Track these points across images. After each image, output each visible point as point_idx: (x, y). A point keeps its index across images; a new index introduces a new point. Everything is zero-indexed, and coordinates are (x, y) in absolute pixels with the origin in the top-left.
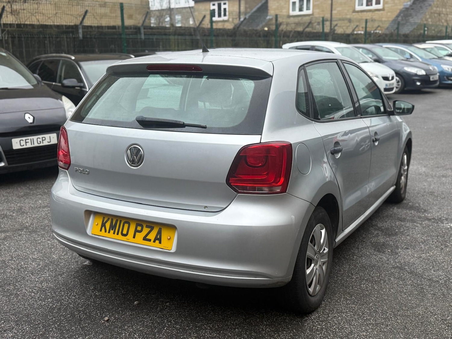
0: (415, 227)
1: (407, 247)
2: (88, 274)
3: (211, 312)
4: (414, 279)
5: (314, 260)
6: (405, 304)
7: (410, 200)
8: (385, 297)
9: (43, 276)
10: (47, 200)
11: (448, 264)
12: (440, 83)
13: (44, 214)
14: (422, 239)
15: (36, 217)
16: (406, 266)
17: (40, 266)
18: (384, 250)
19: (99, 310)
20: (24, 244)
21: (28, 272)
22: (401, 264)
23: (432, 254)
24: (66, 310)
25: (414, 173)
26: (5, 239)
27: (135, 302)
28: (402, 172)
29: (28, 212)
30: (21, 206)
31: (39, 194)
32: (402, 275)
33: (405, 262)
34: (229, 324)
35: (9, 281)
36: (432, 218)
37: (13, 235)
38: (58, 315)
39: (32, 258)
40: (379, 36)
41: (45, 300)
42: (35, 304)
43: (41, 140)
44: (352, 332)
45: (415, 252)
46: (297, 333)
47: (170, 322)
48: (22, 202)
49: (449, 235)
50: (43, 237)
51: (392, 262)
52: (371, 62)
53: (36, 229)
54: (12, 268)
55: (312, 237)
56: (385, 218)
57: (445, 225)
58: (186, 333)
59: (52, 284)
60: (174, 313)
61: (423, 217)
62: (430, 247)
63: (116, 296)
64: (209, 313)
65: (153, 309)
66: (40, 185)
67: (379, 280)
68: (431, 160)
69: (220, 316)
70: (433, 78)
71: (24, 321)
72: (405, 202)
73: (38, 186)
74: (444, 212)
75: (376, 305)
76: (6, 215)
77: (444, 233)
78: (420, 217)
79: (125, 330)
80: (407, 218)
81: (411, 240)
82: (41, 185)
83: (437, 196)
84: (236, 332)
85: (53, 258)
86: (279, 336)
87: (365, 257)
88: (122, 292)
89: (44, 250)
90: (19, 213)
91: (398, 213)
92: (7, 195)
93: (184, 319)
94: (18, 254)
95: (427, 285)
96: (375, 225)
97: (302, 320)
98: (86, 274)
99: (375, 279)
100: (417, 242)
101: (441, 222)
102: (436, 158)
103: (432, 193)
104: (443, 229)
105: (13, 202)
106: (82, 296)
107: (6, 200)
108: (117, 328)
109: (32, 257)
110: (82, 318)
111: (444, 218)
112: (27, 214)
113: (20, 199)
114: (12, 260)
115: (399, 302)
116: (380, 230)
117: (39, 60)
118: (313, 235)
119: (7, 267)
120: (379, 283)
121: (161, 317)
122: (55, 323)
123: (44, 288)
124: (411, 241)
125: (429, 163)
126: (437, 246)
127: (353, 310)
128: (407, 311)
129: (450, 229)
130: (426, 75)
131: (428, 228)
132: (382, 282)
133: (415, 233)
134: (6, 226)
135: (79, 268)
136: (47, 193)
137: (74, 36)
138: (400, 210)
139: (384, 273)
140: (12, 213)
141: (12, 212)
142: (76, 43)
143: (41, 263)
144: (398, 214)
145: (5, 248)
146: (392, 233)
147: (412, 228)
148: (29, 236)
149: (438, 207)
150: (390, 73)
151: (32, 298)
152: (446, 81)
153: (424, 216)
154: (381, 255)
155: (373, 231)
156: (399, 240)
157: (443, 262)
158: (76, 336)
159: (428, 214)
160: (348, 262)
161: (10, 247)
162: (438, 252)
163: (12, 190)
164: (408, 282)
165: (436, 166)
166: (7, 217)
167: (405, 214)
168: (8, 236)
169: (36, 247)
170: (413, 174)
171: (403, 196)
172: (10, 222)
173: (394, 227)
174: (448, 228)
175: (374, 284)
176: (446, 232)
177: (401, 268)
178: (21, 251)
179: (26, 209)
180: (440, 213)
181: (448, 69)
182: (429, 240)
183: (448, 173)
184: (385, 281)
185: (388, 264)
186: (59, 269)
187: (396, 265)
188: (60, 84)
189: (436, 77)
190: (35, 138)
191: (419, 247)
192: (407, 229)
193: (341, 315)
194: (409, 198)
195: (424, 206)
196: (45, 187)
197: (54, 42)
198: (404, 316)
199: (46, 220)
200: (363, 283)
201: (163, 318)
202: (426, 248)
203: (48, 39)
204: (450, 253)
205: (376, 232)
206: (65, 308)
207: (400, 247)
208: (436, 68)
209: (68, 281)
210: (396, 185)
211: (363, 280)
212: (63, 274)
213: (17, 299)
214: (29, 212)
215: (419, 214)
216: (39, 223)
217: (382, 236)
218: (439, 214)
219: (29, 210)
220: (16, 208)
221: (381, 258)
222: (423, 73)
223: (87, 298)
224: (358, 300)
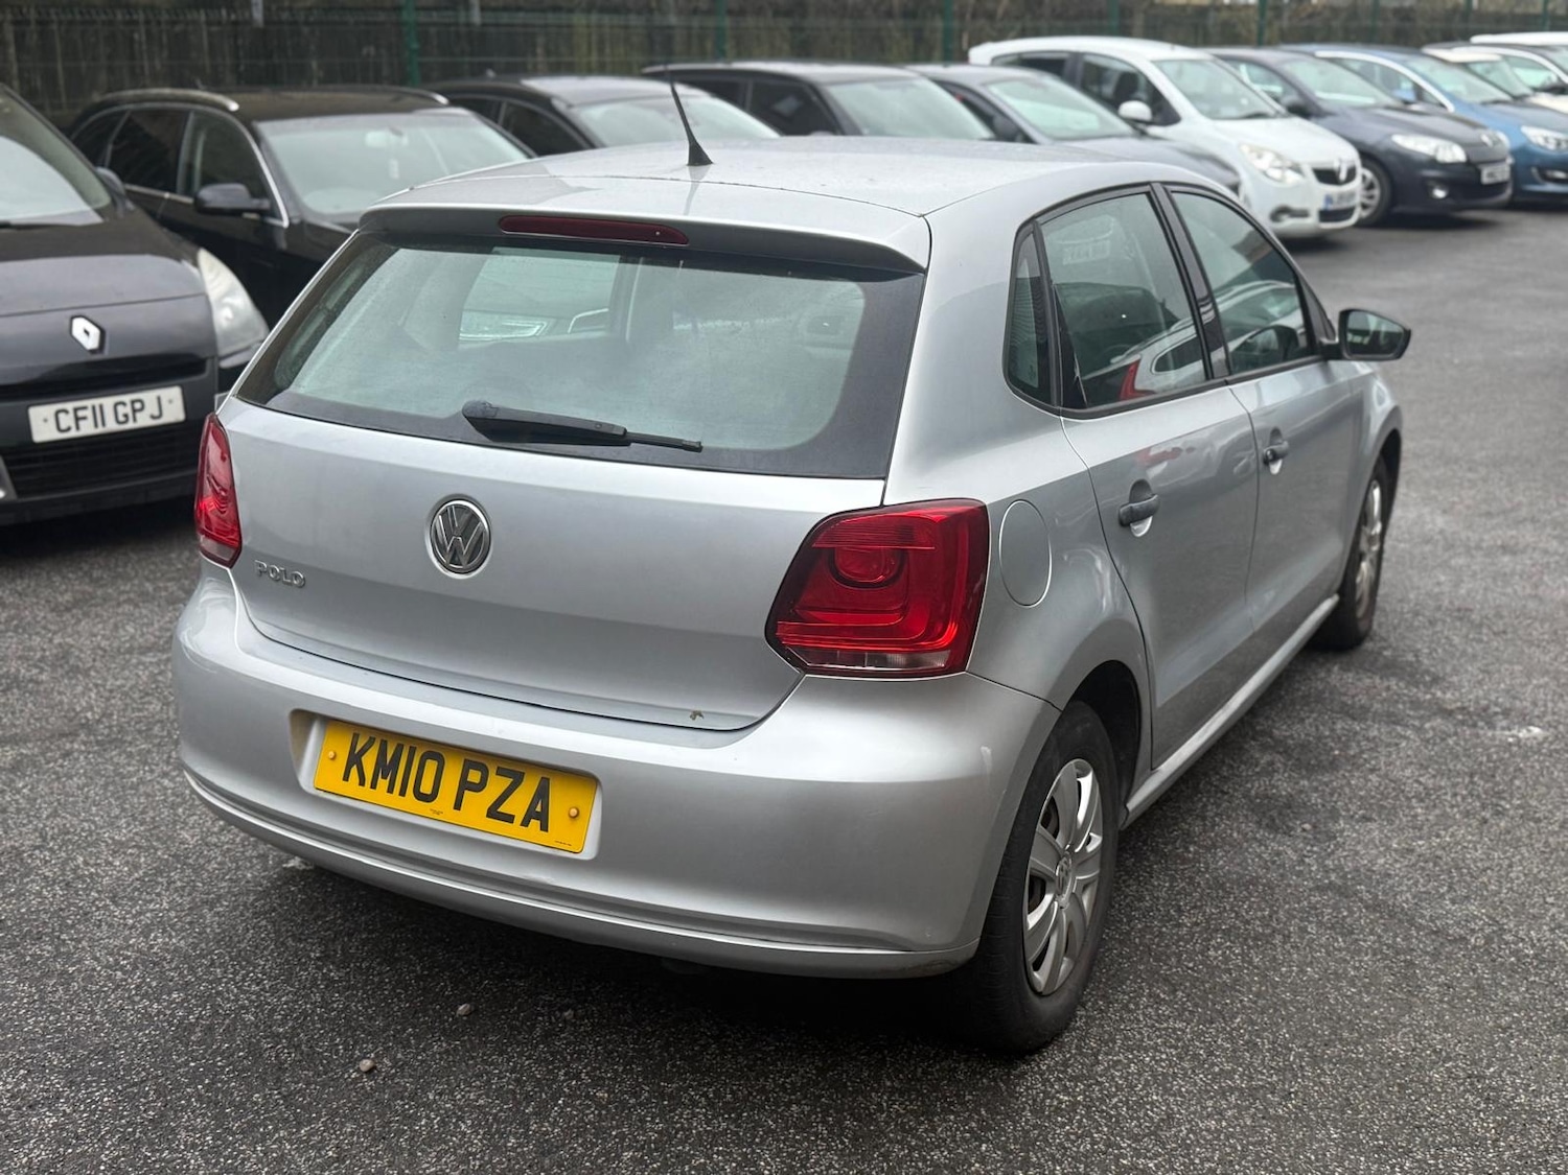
0: (1396, 741)
1: (1368, 815)
2: (303, 901)
3: (710, 1044)
4: (1385, 931)
5: (1052, 880)
6: (1350, 1021)
7: (1385, 640)
8: (1285, 993)
9: (151, 906)
10: (152, 624)
11: (1502, 876)
12: (1517, 191)
13: (145, 678)
14: (1420, 783)
15: (119, 687)
16: (1360, 884)
17: (141, 872)
18: (1291, 824)
19: (340, 1035)
20: (82, 789)
21: (98, 892)
22: (1344, 877)
23: (1448, 839)
24: (230, 1032)
25: (1406, 536)
26: (16, 767)
27: (461, 1008)
28: (1364, 546)
29: (89, 669)
30: (67, 644)
31: (125, 601)
32: (1345, 914)
33: (1357, 870)
34: (770, 1085)
35: (38, 927)
36: (1458, 708)
37: (43, 754)
38: (205, 1051)
39: (110, 842)
40: (1311, 16)
41: (161, 994)
42: (128, 1010)
43: (128, 410)
44: (1170, 1117)
45: (1393, 831)
46: (993, 1120)
47: (577, 1077)
48: (69, 630)
49: (1511, 769)
50: (145, 763)
51: (1314, 868)
52: (1277, 115)
53: (119, 732)
54: (46, 877)
55: (1048, 807)
56: (1298, 707)
57: (1498, 733)
58: (628, 1117)
59: (183, 938)
60: (590, 1047)
61: (1426, 704)
62: (1444, 815)
63: (398, 982)
64: (705, 1047)
65: (520, 1033)
66: (125, 565)
67: (1268, 931)
68: (1466, 484)
69: (740, 1059)
70: (1491, 175)
71: (92, 1072)
72: (1368, 645)
73: (120, 570)
74: (1499, 683)
75: (1253, 1023)
76: (16, 678)
77: (1495, 762)
78: (1416, 704)
79: (428, 1105)
80: (1372, 705)
81: (1382, 788)
82: (130, 565)
83: (1481, 625)
84: (792, 1116)
85: (182, 843)
86: (934, 1130)
87: (1227, 848)
88: (415, 971)
89: (151, 814)
90: (60, 671)
91: (1342, 686)
92: (17, 601)
93: (621, 1069)
94: (64, 825)
95: (1427, 953)
96: (1263, 733)
97: (1009, 1074)
98: (294, 901)
99: (1254, 929)
100: (1401, 796)
101: (1487, 723)
102: (1485, 480)
103: (1462, 614)
104: (1493, 750)
105: (38, 629)
106: (284, 982)
107: (13, 619)
108: (402, 1099)
109: (109, 837)
110: (286, 1061)
111: (1498, 709)
112: (86, 674)
113: (61, 616)
114: (43, 846)
115: (1332, 1011)
116: (1281, 750)
117: (116, 109)
118: (1052, 800)
119: (27, 875)
120: (1267, 942)
121: (546, 1059)
122: (195, 1078)
123: (156, 953)
124: (1382, 794)
125: (1459, 496)
126: (1468, 812)
127: (1178, 1040)
128: (1357, 1044)
129: (1515, 749)
130: (1469, 163)
131: (1443, 745)
132: (1278, 939)
133: (1398, 763)
134: (18, 719)
135: (269, 878)
136: (154, 598)
137: (233, 17)
138: (1350, 677)
139: (1287, 906)
140: (37, 671)
141: (36, 666)
142: (240, 42)
143: (143, 860)
144: (1343, 690)
145: (17, 801)
146: (1321, 761)
147: (1388, 745)
148: (99, 760)
149: (1479, 665)
150: (1342, 155)
151: (116, 989)
152: (1535, 182)
153: (1430, 701)
154: (1279, 843)
155: (1257, 756)
156: (1342, 787)
157: (1485, 870)
158: (266, 1127)
159: (1444, 693)
160: (1167, 869)
161: (35, 800)
162: (1470, 833)
163: (33, 584)
164: (1365, 941)
165: (1484, 507)
166: (18, 687)
167: (1368, 689)
168: (26, 756)
169: (124, 802)
170: (1404, 541)
171: (1362, 626)
172: (30, 705)
173: (1329, 740)
174: (1510, 744)
175: (1249, 948)
176: (1501, 760)
177: (1343, 892)
178: (75, 816)
179: (82, 655)
180: (1485, 687)
181: (1546, 139)
182: (1441, 788)
183: (1524, 536)
184: (1289, 937)
185: (1299, 874)
186: (204, 884)
187: (1328, 878)
188: (188, 200)
189: (1502, 173)
190: (108, 402)
191: (1406, 816)
192: (1372, 745)
193: (1136, 1057)
194: (1384, 635)
195: (1432, 662)
196: (146, 573)
197: (165, 39)
198: (1343, 1065)
199: (155, 701)
200: (1213, 943)
201: (552, 1062)
202: (1431, 818)
203: (143, 29)
204: (1509, 837)
205: (1265, 759)
206: (229, 1026)
207: (1344, 813)
208: (1502, 136)
209: (234, 927)
210: (1341, 592)
211: (1216, 931)
212: (218, 901)
213: (66, 991)
214: (92, 667)
215: (1415, 690)
216: (130, 710)
217: (1285, 771)
218: (1481, 693)
219: (94, 660)
220: (47, 653)
221: (1278, 854)
222: (1455, 154)
223: (299, 989)
224: (1196, 1005)
